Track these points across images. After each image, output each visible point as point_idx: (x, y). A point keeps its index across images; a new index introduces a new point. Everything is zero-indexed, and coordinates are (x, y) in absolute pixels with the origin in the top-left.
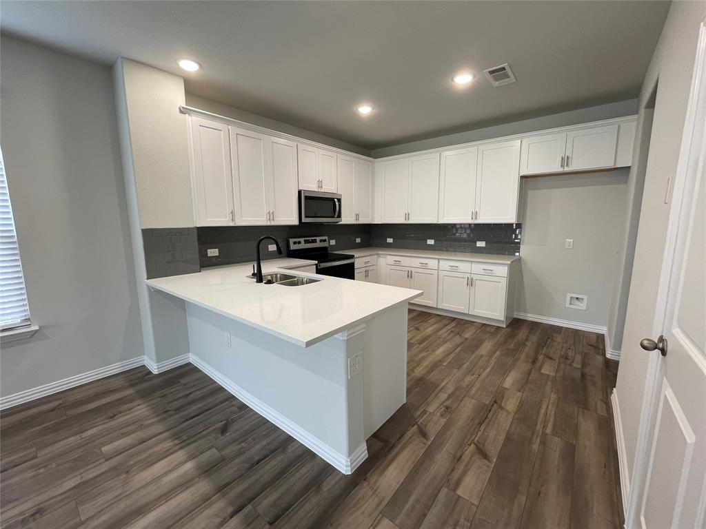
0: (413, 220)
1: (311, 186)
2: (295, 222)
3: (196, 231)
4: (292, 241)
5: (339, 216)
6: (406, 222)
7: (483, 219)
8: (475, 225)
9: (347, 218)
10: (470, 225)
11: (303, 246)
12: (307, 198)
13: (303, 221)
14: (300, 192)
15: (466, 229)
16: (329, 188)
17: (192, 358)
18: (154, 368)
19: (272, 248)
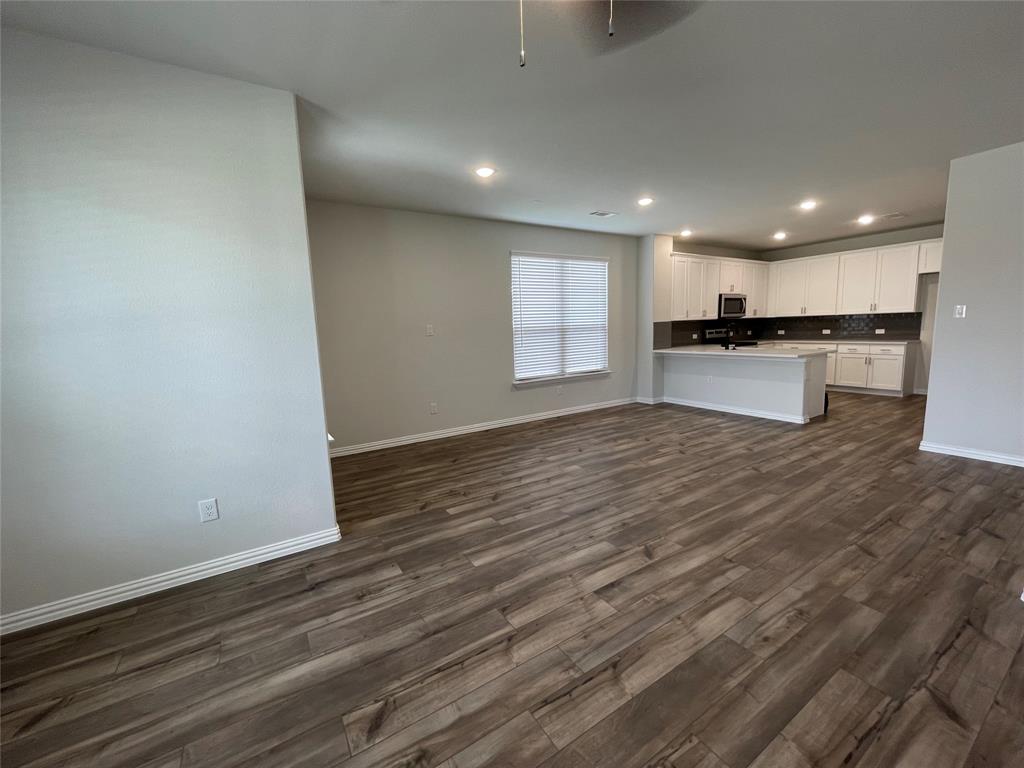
0: (809, 313)
1: (726, 291)
2: (716, 318)
3: (670, 326)
4: (707, 331)
5: (744, 312)
6: (803, 315)
7: (881, 310)
8: (875, 315)
9: (749, 314)
10: (868, 315)
11: (715, 336)
12: (726, 299)
13: (722, 315)
14: (720, 296)
15: (863, 320)
16: (738, 291)
17: (666, 399)
18: (651, 401)
19: (695, 336)
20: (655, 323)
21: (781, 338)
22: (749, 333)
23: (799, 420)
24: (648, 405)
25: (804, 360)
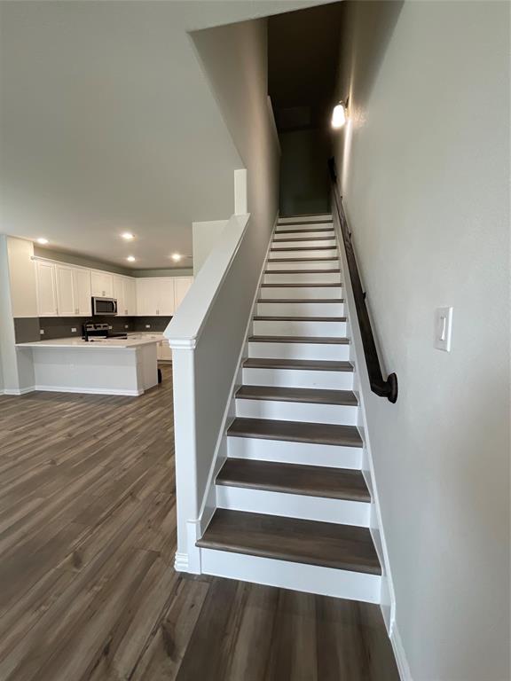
0: (161, 314)
1: (99, 295)
2: (91, 315)
5: (116, 311)
6: (157, 315)
9: (120, 313)
11: (94, 329)
12: (98, 301)
13: (95, 313)
14: (92, 298)
16: (109, 296)
17: (37, 388)
18: (18, 392)
19: (74, 330)
20: (15, 319)
21: (148, 330)
22: (127, 327)
23: (135, 393)
24: (14, 396)
25: (135, 349)
